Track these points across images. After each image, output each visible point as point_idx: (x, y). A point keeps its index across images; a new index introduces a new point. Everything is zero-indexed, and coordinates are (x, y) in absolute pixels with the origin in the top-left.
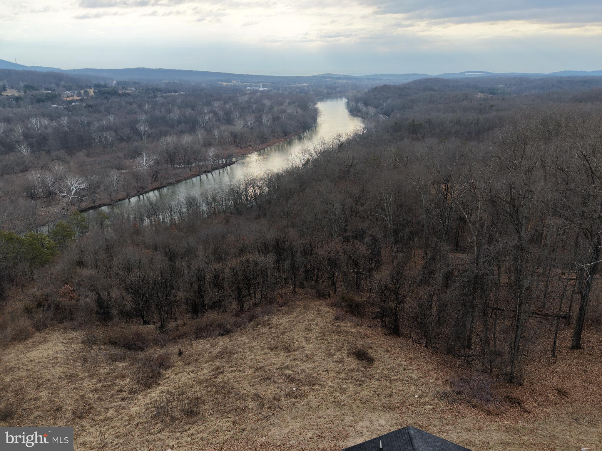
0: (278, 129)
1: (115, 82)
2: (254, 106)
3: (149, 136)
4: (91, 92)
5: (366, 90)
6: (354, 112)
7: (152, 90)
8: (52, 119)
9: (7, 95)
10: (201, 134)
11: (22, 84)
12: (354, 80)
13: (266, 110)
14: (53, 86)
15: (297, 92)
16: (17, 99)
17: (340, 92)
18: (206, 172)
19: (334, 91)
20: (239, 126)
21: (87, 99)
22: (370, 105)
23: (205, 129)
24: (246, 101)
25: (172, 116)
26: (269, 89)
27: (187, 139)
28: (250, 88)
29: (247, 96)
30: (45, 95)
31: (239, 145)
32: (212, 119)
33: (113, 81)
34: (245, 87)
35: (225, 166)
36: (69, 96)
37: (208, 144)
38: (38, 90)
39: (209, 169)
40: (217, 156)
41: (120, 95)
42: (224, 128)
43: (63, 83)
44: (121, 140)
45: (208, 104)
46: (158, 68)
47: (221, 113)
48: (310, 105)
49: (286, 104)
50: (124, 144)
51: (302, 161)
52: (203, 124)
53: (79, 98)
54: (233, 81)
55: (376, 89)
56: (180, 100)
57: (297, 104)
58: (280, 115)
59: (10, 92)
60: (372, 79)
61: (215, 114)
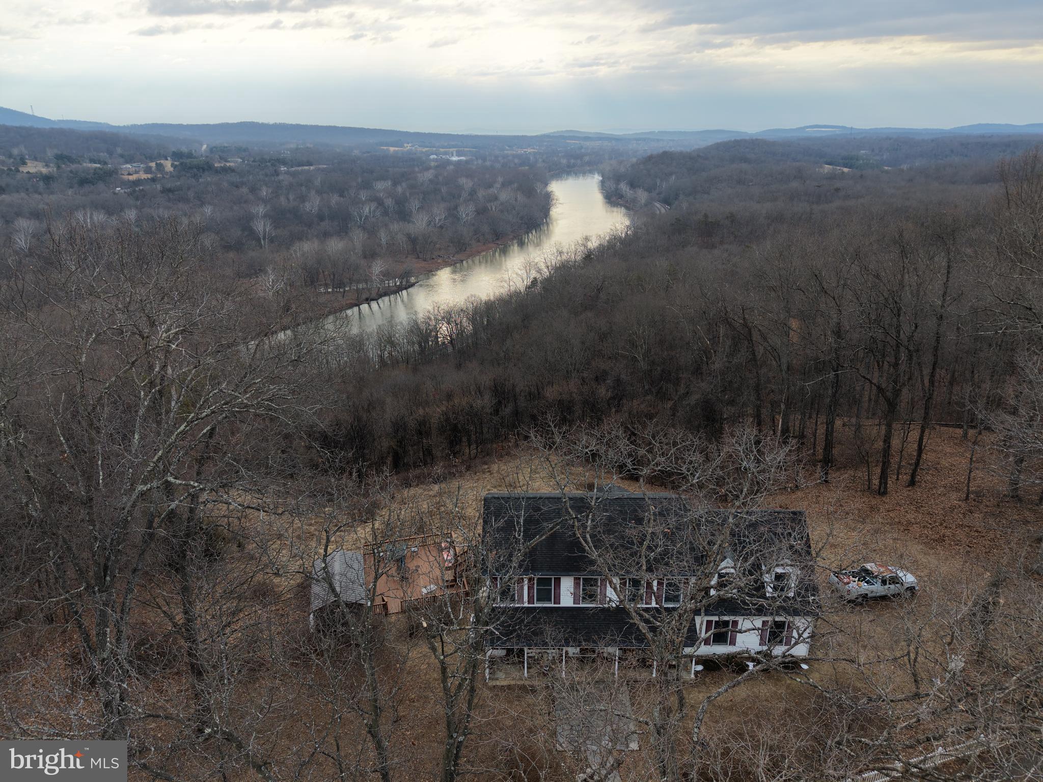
0: (486, 228)
1: (205, 147)
2: (444, 190)
3: (272, 241)
4: (168, 165)
5: (634, 160)
6: (613, 198)
7: (269, 161)
8: (110, 213)
9: (28, 173)
10: (358, 237)
11: (50, 153)
12: (613, 142)
13: (465, 195)
14: (103, 155)
15: (515, 164)
16: (47, 179)
17: (589, 163)
18: (368, 300)
19: (579, 161)
20: (420, 224)
21: (164, 177)
22: (639, 187)
23: (364, 229)
24: (430, 180)
25: (308, 206)
26: (468, 158)
27: (335, 246)
28: (435, 156)
29: (432, 171)
30: (92, 171)
31: (421, 255)
32: (374, 211)
33: (202, 145)
34: (428, 154)
35: (398, 290)
36: (133, 172)
37: (370, 255)
38: (79, 163)
39: (374, 295)
40: (387, 275)
41: (217, 171)
42: (395, 227)
43: (119, 150)
44: (227, 248)
45: (367, 185)
46: (278, 122)
47: (389, 202)
48: (538, 187)
49: (498, 185)
50: (231, 255)
51: (525, 283)
52: (361, 220)
53: (149, 176)
54: (405, 145)
55: (650, 159)
56: (319, 179)
57: (516, 185)
58: (489, 205)
59: (32, 167)
60: (644, 140)
61: (380, 203)
